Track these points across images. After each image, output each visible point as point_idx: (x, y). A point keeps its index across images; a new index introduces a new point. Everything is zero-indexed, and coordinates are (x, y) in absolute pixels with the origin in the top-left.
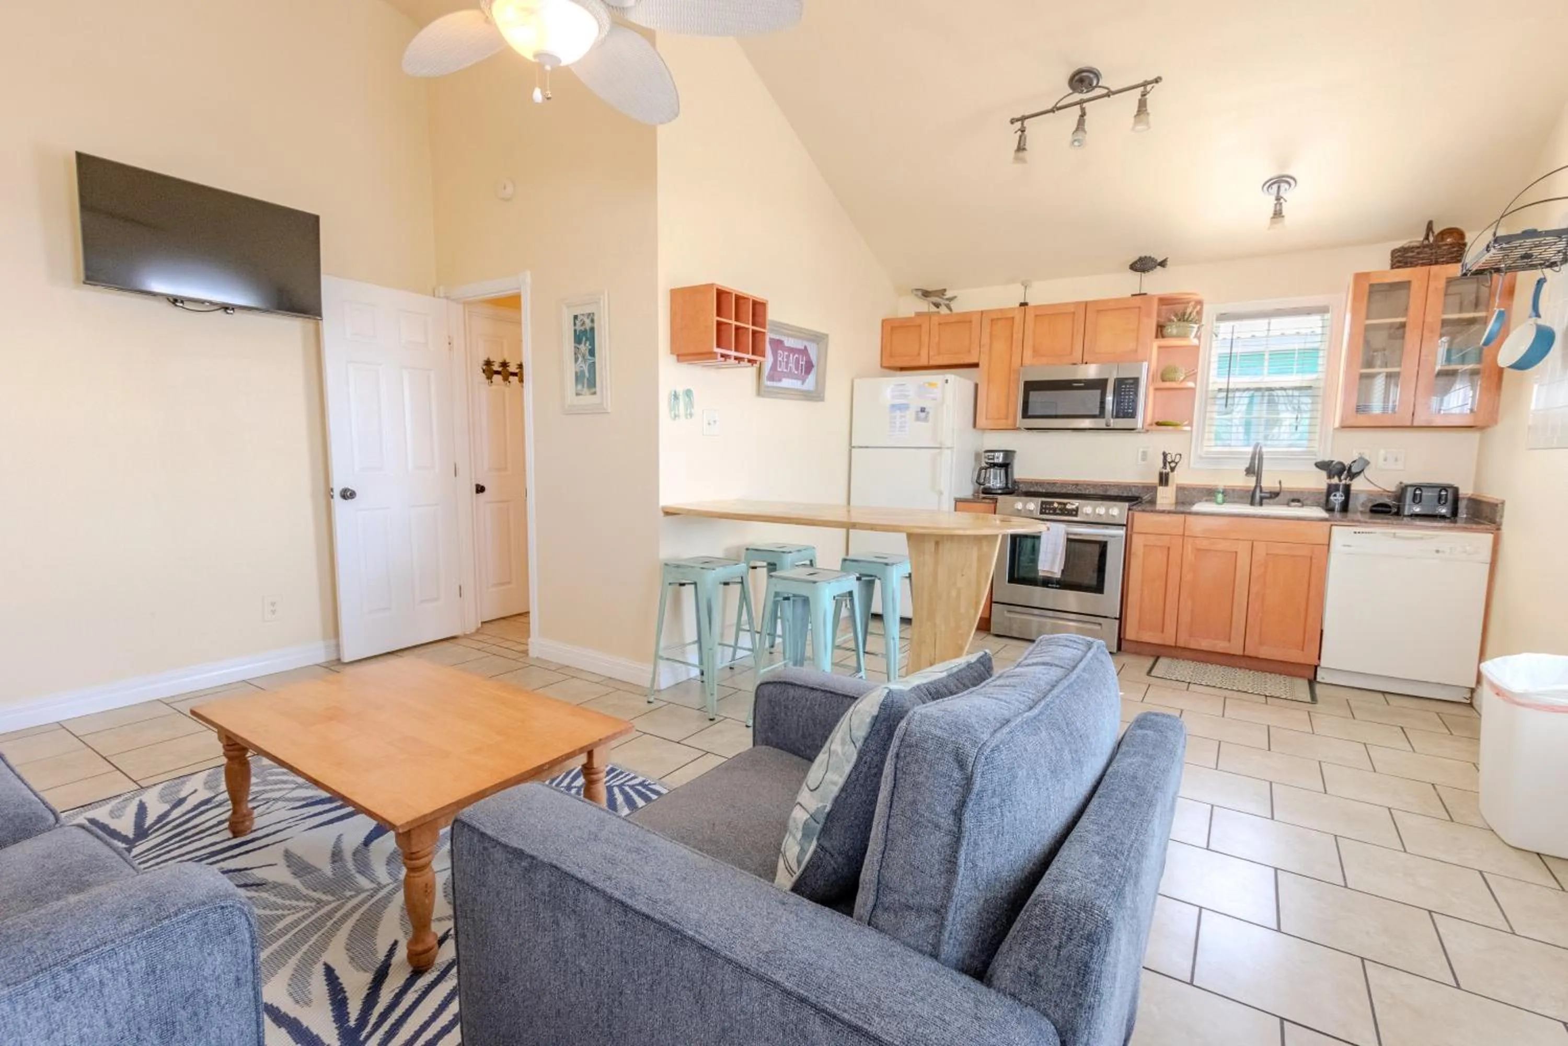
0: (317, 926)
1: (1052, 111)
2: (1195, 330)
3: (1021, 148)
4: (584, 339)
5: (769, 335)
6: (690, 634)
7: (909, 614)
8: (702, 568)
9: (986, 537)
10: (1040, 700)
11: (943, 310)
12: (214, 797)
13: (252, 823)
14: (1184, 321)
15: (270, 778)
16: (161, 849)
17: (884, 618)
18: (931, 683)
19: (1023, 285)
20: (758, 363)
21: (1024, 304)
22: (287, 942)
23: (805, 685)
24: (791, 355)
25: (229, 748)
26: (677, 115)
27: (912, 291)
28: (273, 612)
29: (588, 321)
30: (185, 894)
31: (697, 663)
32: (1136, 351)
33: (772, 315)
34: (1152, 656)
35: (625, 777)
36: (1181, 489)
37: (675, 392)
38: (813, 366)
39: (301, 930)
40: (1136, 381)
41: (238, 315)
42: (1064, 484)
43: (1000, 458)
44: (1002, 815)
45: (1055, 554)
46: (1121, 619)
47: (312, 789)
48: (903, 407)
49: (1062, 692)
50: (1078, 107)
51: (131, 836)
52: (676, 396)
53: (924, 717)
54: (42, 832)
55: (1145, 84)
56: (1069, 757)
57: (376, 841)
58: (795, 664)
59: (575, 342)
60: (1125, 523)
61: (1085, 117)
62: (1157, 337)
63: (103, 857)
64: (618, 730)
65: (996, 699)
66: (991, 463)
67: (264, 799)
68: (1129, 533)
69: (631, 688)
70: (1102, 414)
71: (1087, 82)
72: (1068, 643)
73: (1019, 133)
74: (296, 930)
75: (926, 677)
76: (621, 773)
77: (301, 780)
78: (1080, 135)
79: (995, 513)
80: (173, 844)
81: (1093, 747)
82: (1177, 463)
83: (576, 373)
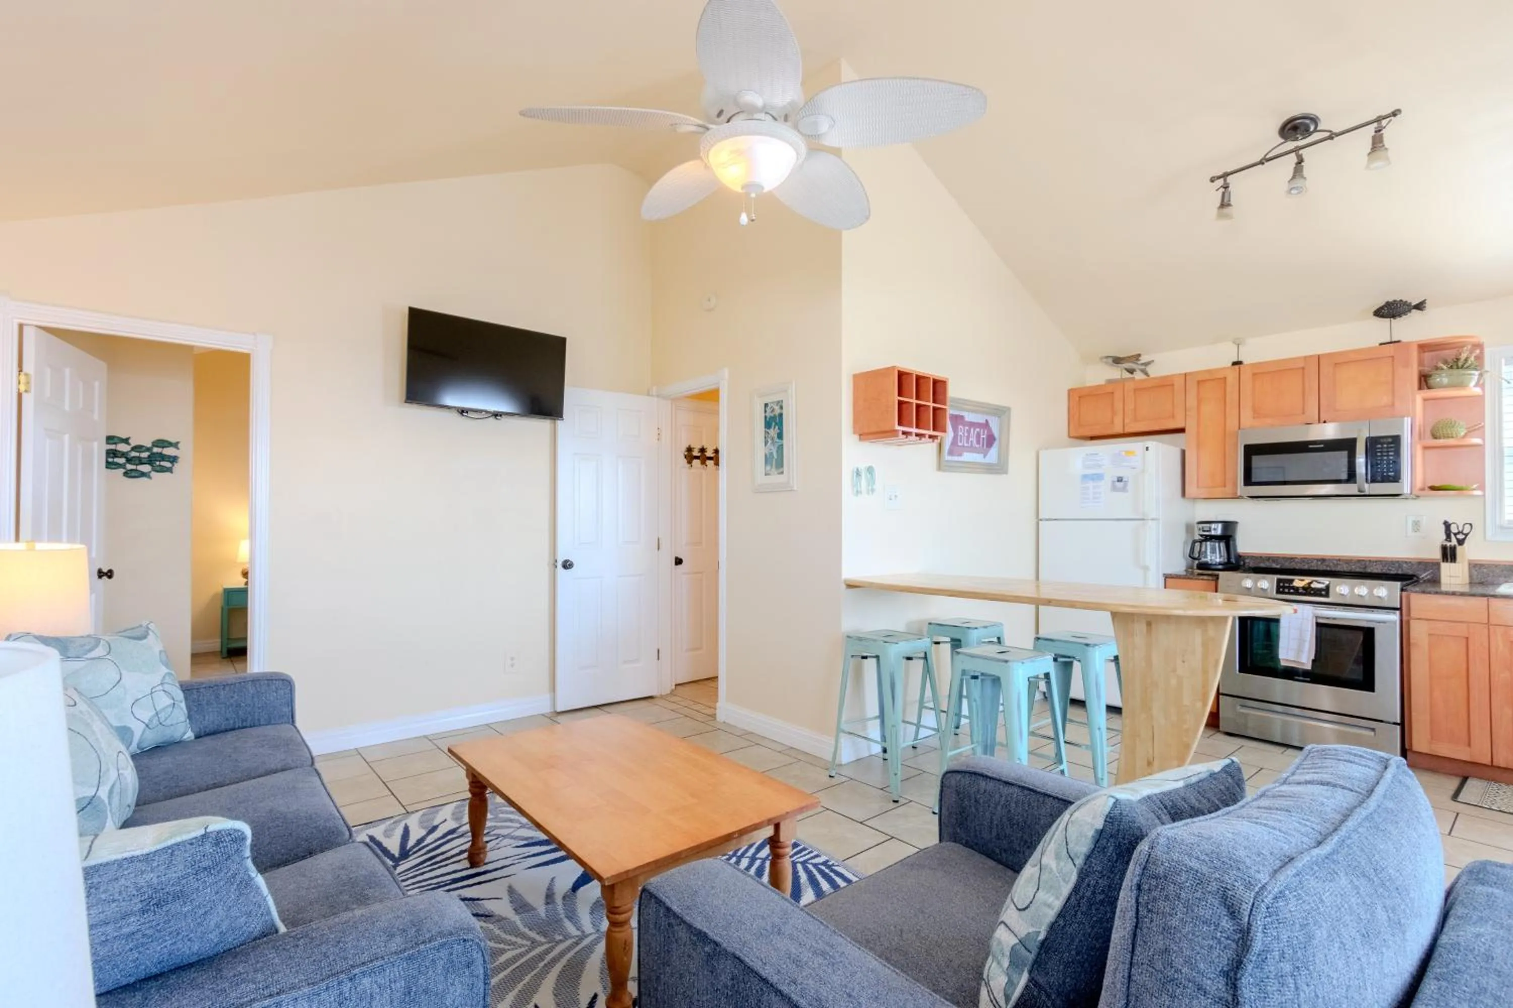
0: (530, 965)
1: (1261, 163)
2: (1476, 378)
3: (1225, 204)
4: (773, 424)
5: (950, 411)
6: (873, 709)
7: (1117, 703)
8: (886, 642)
9: (1212, 619)
10: (1330, 834)
11: (1139, 376)
12: (458, 828)
13: (485, 857)
14: (1458, 368)
15: (501, 815)
16: (417, 870)
17: (1087, 704)
18: (1164, 794)
19: (1234, 342)
20: (939, 438)
21: (1237, 363)
22: (506, 977)
23: (998, 777)
24: (972, 430)
25: (474, 785)
26: (867, 218)
27: (1101, 358)
28: (512, 666)
29: (777, 408)
30: (437, 922)
31: (879, 739)
32: (1393, 405)
33: (953, 392)
34: (1456, 775)
35: (809, 853)
36: (1474, 566)
37: (858, 470)
38: (994, 439)
39: (517, 967)
40: (1396, 440)
41: (504, 420)
42: (1304, 559)
43: (1218, 530)
44: (1297, 988)
45: (1301, 641)
46: (1404, 724)
47: (533, 830)
48: (1098, 477)
49: (1360, 825)
50: (1293, 155)
51: (397, 855)
52: (858, 473)
53: (1172, 843)
54: (339, 845)
55: (1379, 120)
56: (1385, 917)
57: (582, 889)
58: (985, 753)
59: (765, 427)
60: (1398, 606)
61: (1303, 164)
62: (1420, 388)
63: (379, 875)
64: (804, 804)
65: (1265, 825)
66: (1207, 536)
67: (495, 835)
68: (1405, 618)
69: (812, 760)
70: (1352, 477)
71: (1302, 128)
72: (1352, 758)
73: (1222, 190)
74: (514, 967)
75: (1157, 786)
76: (804, 849)
77: (524, 820)
78: (1298, 182)
79: (1216, 591)
80: (425, 867)
81: (1416, 905)
82: (1466, 535)
83: (766, 456)
